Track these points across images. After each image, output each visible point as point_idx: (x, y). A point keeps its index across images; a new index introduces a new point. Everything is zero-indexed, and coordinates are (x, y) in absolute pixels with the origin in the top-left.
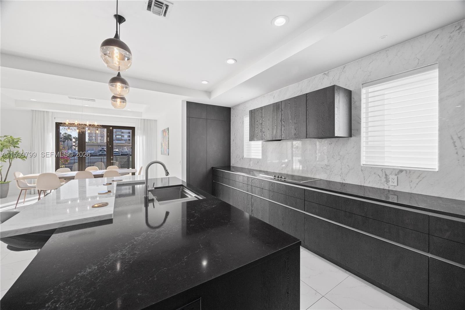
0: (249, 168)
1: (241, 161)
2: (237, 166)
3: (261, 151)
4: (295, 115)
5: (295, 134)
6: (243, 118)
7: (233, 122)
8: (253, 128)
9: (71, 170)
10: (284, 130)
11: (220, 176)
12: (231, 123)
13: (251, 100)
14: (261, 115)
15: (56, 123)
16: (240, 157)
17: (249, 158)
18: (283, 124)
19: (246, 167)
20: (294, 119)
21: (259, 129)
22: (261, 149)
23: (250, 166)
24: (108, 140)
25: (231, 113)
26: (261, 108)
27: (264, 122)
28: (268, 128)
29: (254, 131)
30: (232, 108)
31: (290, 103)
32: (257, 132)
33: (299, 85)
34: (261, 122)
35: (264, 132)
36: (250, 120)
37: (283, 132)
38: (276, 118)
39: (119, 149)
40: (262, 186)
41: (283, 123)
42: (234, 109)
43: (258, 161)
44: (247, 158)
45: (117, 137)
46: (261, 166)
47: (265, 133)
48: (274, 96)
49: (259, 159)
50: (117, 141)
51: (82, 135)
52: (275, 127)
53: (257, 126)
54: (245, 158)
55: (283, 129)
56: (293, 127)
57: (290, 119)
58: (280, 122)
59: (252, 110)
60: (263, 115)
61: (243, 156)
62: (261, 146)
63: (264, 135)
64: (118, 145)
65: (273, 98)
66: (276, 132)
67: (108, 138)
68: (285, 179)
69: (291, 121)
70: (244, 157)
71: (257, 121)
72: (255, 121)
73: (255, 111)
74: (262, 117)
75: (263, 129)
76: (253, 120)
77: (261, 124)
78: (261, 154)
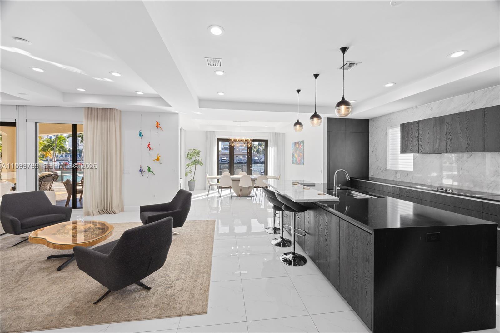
0: (395, 180)
1: (383, 172)
2: (378, 178)
3: (412, 164)
4: (467, 129)
5: (467, 148)
6: (386, 130)
7: (373, 134)
8: (406, 141)
9: (230, 174)
10: (451, 144)
11: (361, 186)
12: (369, 135)
13: (399, 112)
14: (418, 129)
15: (217, 139)
16: (382, 169)
17: (395, 170)
18: (449, 138)
19: (391, 179)
20: (466, 133)
21: (415, 143)
22: (412, 161)
23: (396, 178)
24: (249, 151)
25: (370, 125)
26: (418, 122)
27: (421, 136)
28: (428, 141)
29: (407, 143)
30: (371, 120)
31: (459, 118)
32: (411, 145)
33: (469, 96)
34: (417, 135)
35: (421, 146)
36: (402, 133)
37: (450, 145)
38: (438, 131)
39: (227, 158)
40: (421, 197)
41: (449, 136)
42: (373, 121)
43: (407, 173)
44: (392, 170)
45: (225, 146)
46: (412, 178)
47: (423, 147)
48: (432, 108)
49: (410, 172)
50: (225, 150)
51: (232, 149)
52: (438, 141)
53: (411, 139)
54: (389, 170)
55: (449, 142)
56: (464, 141)
57: (459, 132)
58: (445, 135)
59: (404, 124)
60: (420, 129)
61: (387, 168)
62: (412, 158)
63: (422, 148)
64: (226, 154)
65: (431, 110)
66: (440, 145)
67: (249, 150)
68: (452, 191)
69: (461, 135)
70: (389, 168)
71: (412, 135)
72: (408, 134)
73: (408, 124)
74: (418, 130)
75: (421, 143)
76: (406, 133)
77: (418, 137)
78: (412, 166)
